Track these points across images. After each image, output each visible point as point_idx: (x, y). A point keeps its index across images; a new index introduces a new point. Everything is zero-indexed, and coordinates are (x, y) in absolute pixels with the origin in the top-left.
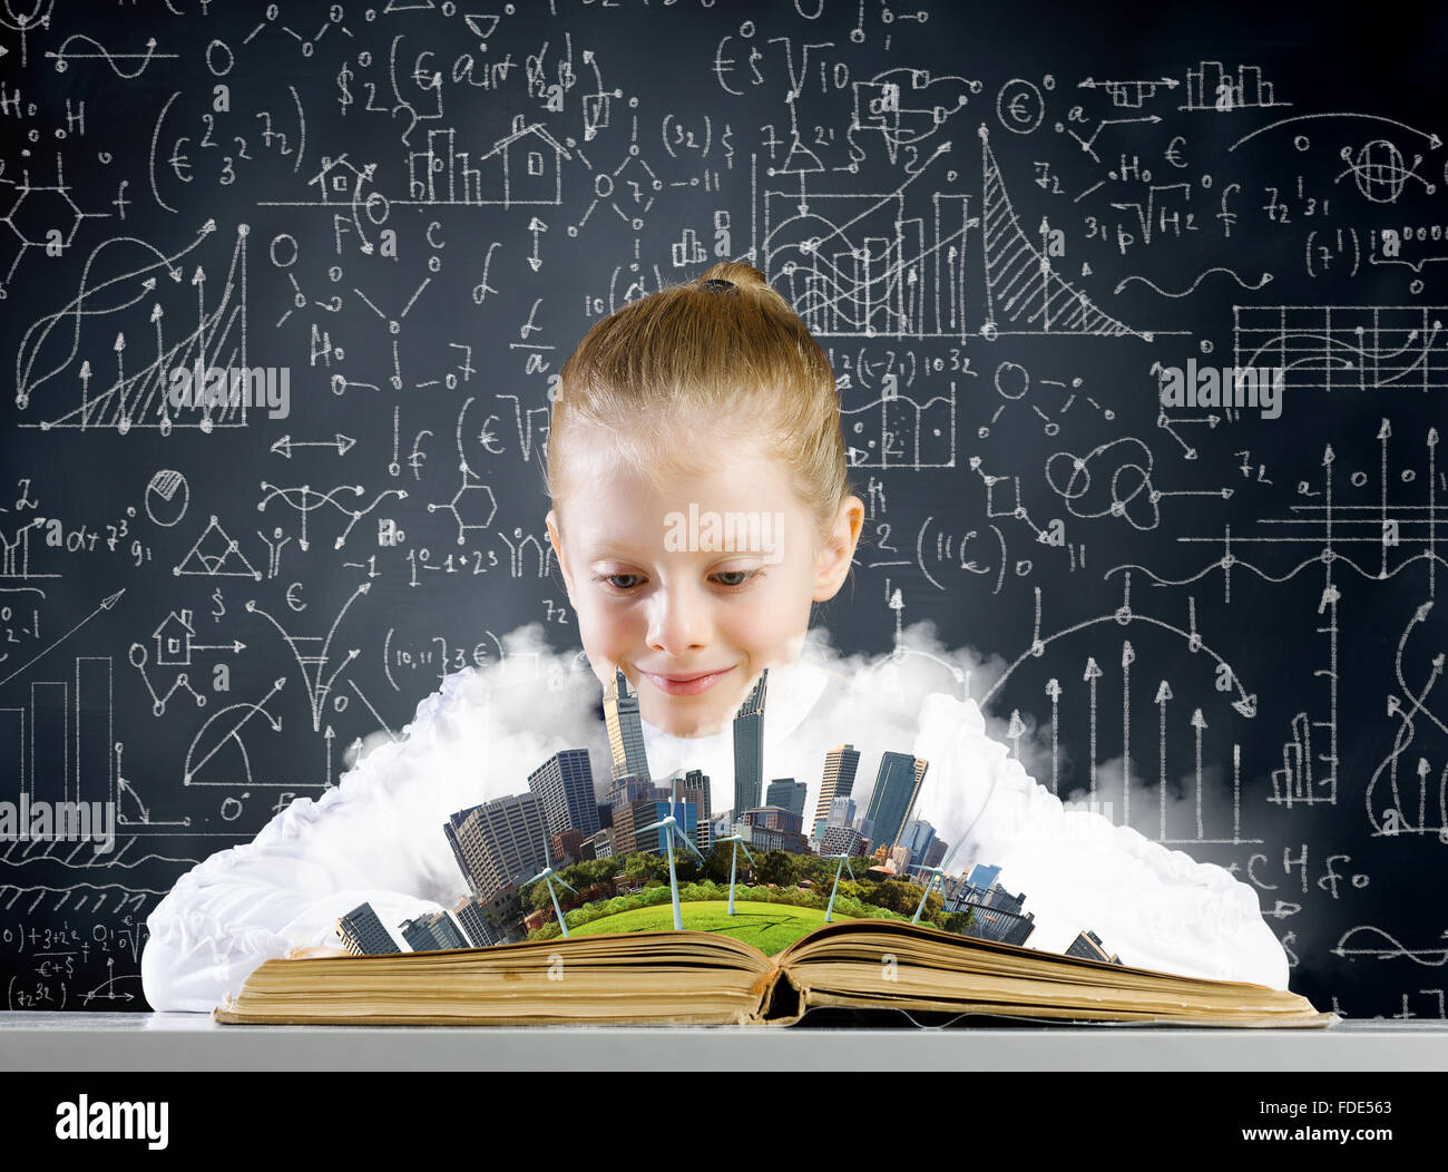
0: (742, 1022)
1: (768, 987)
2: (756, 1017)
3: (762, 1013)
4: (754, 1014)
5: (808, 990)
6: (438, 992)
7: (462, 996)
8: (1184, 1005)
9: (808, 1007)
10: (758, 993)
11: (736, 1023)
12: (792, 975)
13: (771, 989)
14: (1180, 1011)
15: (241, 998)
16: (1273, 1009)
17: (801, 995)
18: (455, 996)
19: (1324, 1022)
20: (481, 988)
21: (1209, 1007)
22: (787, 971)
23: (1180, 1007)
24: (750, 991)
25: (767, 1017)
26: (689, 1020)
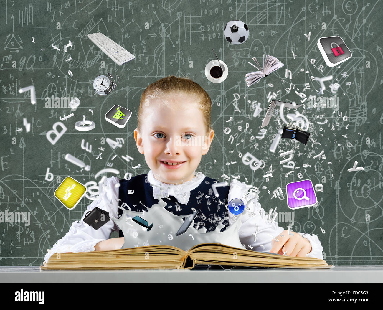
0: (178, 268)
1: (185, 259)
2: (182, 267)
3: (183, 266)
4: (181, 266)
5: (195, 260)
6: (99, 261)
7: (105, 262)
8: (293, 263)
9: (195, 265)
10: (182, 261)
11: (177, 269)
12: (191, 256)
13: (186, 260)
14: (292, 265)
15: (48, 263)
16: (316, 264)
17: (194, 261)
18: (104, 262)
19: (330, 267)
20: (110, 260)
21: (300, 264)
22: (190, 255)
23: (292, 263)
24: (180, 260)
25: (185, 267)
26: (164, 268)
